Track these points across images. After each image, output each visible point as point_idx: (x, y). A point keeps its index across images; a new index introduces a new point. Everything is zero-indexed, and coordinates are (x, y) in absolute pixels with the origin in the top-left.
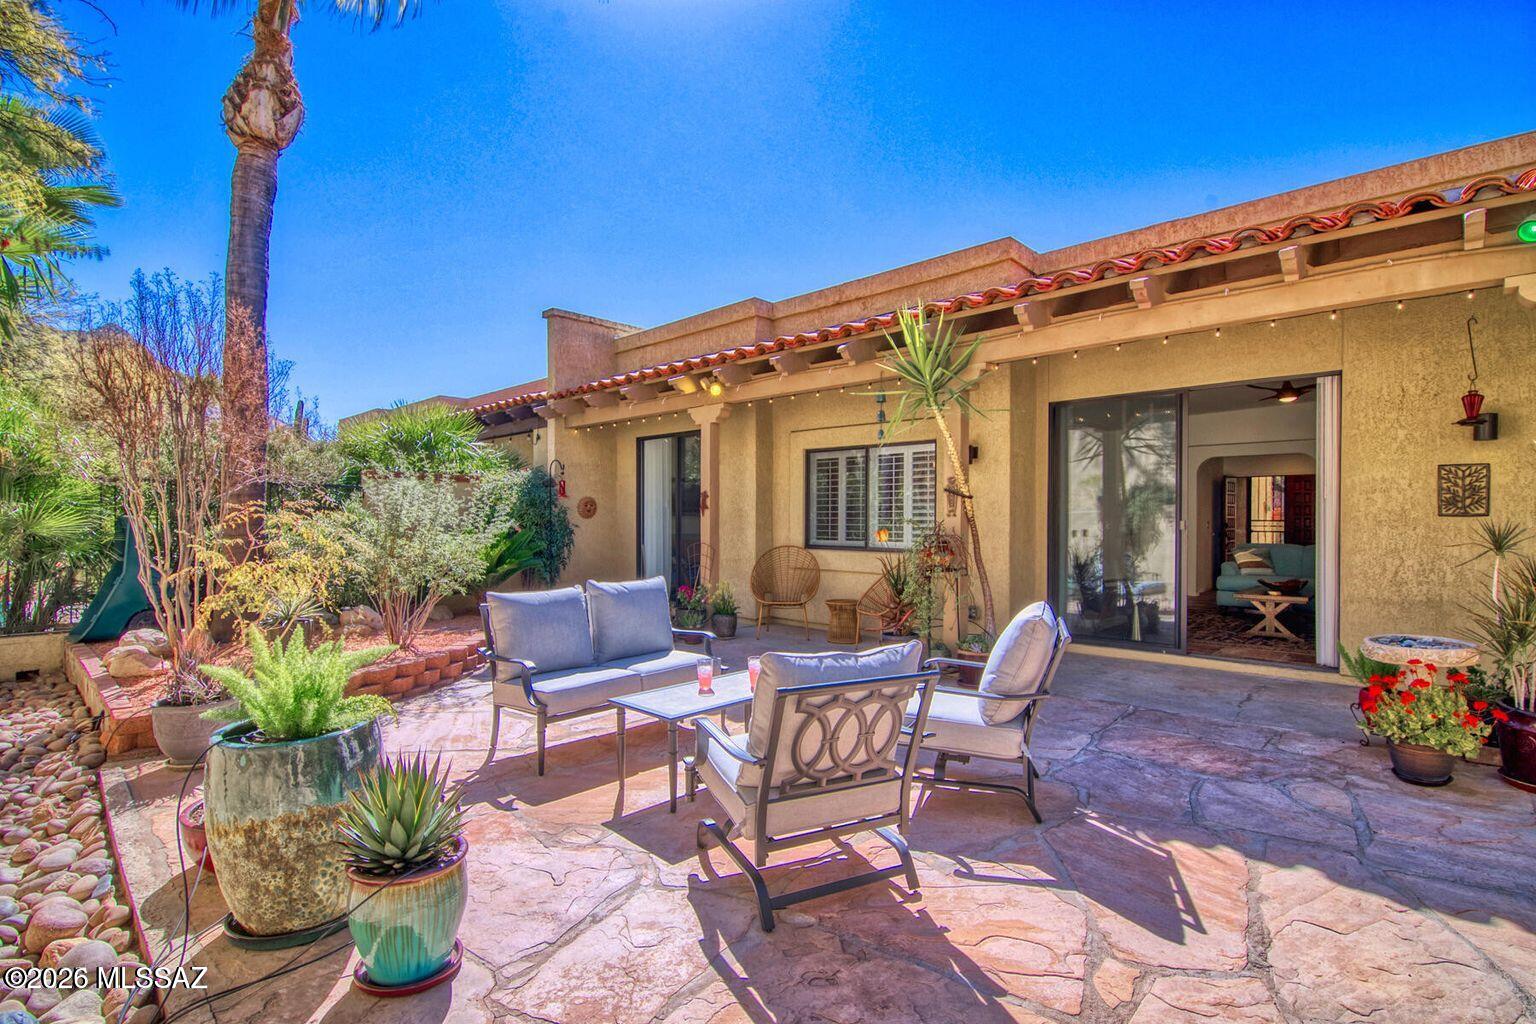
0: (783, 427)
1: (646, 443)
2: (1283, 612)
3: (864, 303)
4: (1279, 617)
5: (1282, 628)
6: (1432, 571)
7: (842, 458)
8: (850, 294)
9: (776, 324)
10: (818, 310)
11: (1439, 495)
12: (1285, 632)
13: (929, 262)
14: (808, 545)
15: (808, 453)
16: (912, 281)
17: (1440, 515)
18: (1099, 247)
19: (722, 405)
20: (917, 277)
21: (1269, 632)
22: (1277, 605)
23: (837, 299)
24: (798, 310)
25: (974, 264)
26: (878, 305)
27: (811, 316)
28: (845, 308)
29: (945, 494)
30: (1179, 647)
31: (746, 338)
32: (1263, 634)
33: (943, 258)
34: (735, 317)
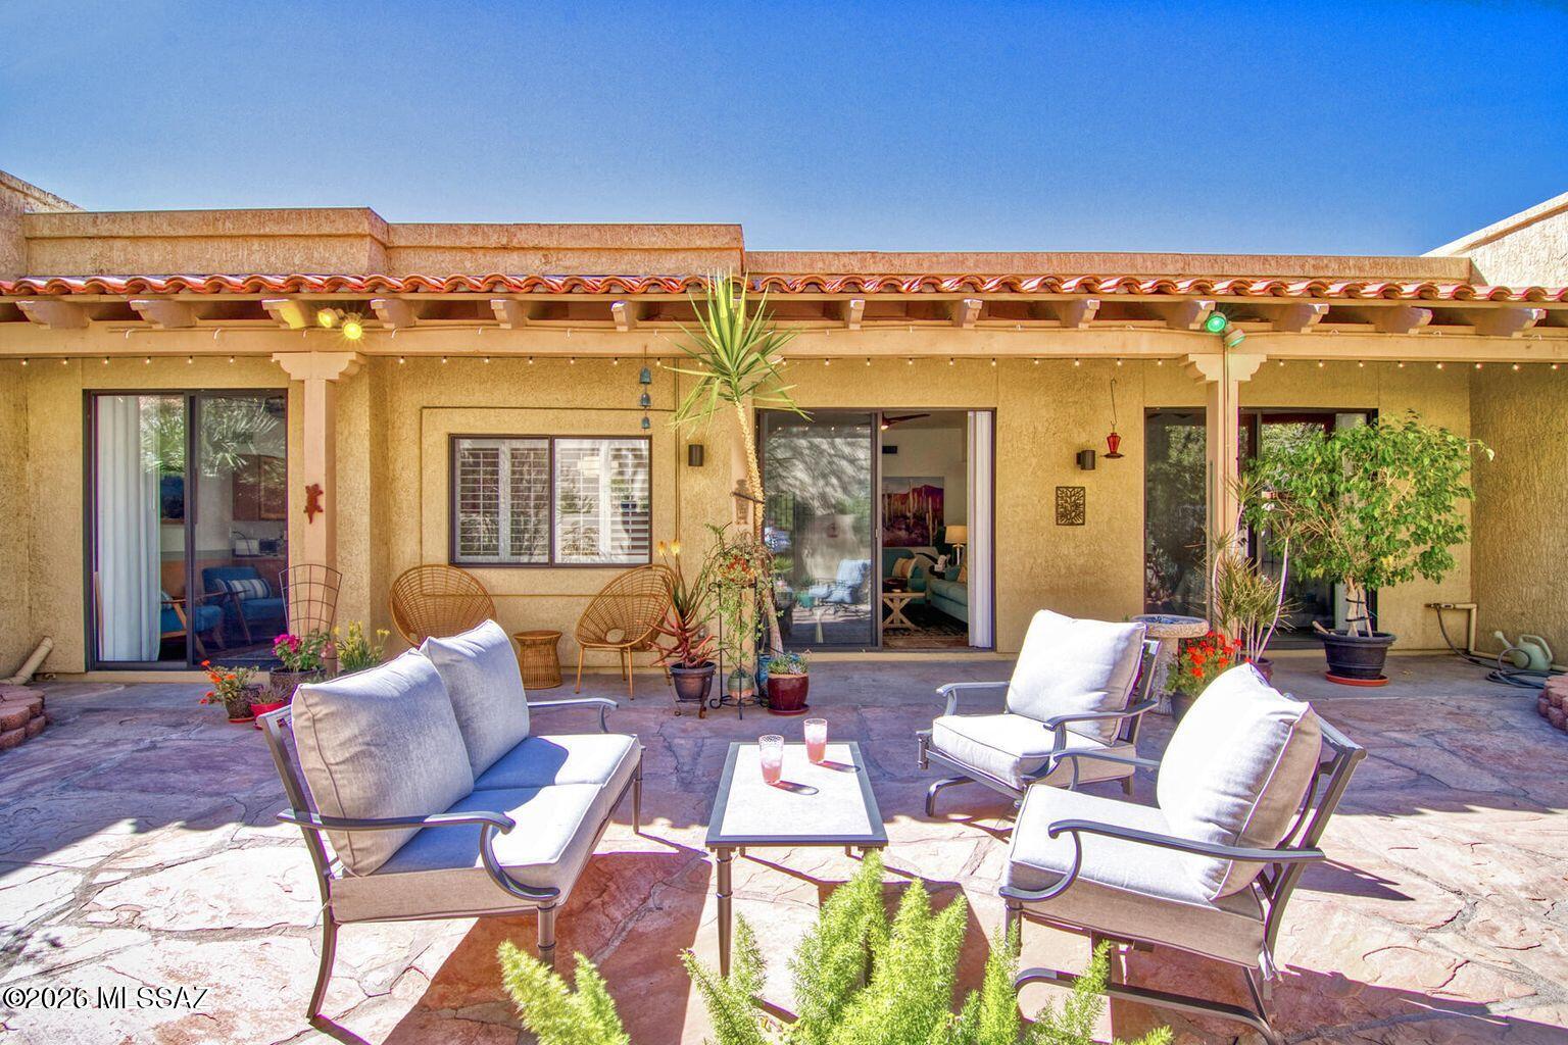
0: (407, 401)
1: (101, 399)
2: (907, 605)
3: (545, 256)
4: (902, 611)
5: (905, 620)
6: (1053, 566)
7: (505, 448)
8: (522, 238)
9: (394, 254)
10: (471, 249)
11: (1057, 509)
12: (908, 624)
13: (642, 227)
14: (453, 563)
15: (453, 439)
16: (618, 244)
17: (1057, 524)
18: (806, 259)
19: (353, 356)
20: (625, 241)
21: (897, 625)
22: (901, 600)
23: (504, 241)
24: (435, 242)
25: (698, 243)
26: (568, 264)
27: (459, 256)
28: (515, 255)
29: (734, 499)
30: (877, 645)
31: (355, 261)
32: (892, 626)
33: (660, 227)
34: (326, 229)
